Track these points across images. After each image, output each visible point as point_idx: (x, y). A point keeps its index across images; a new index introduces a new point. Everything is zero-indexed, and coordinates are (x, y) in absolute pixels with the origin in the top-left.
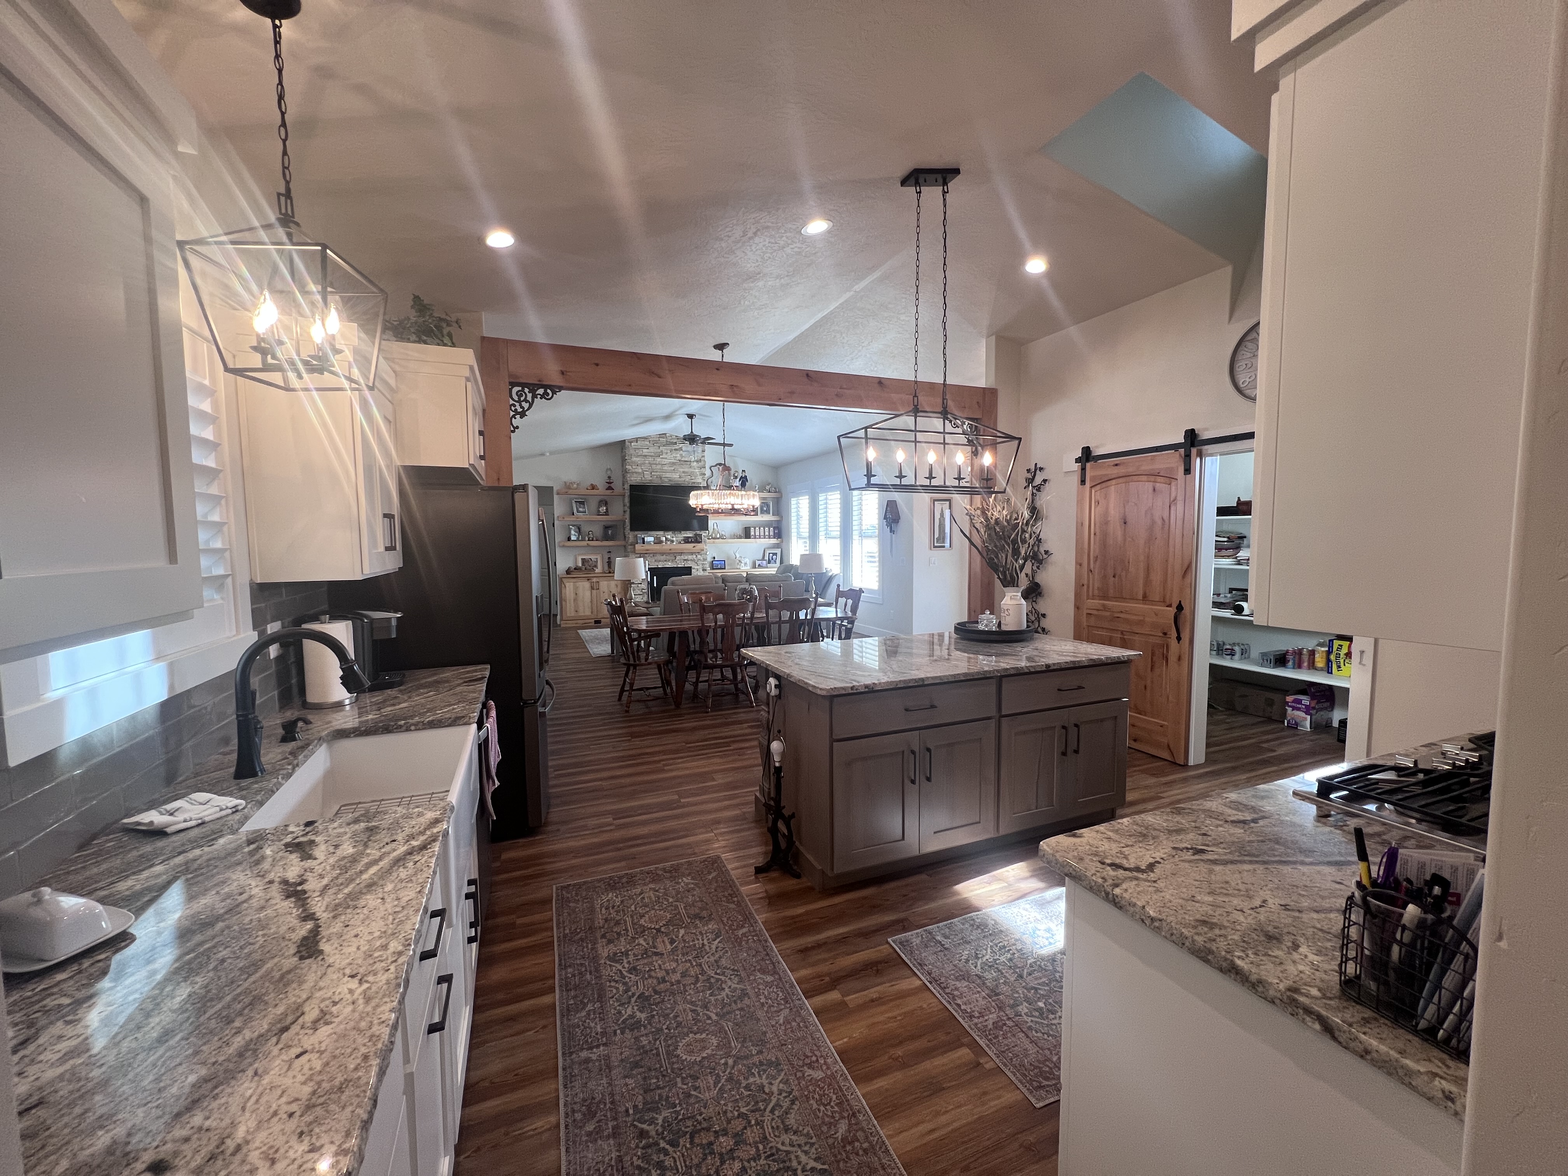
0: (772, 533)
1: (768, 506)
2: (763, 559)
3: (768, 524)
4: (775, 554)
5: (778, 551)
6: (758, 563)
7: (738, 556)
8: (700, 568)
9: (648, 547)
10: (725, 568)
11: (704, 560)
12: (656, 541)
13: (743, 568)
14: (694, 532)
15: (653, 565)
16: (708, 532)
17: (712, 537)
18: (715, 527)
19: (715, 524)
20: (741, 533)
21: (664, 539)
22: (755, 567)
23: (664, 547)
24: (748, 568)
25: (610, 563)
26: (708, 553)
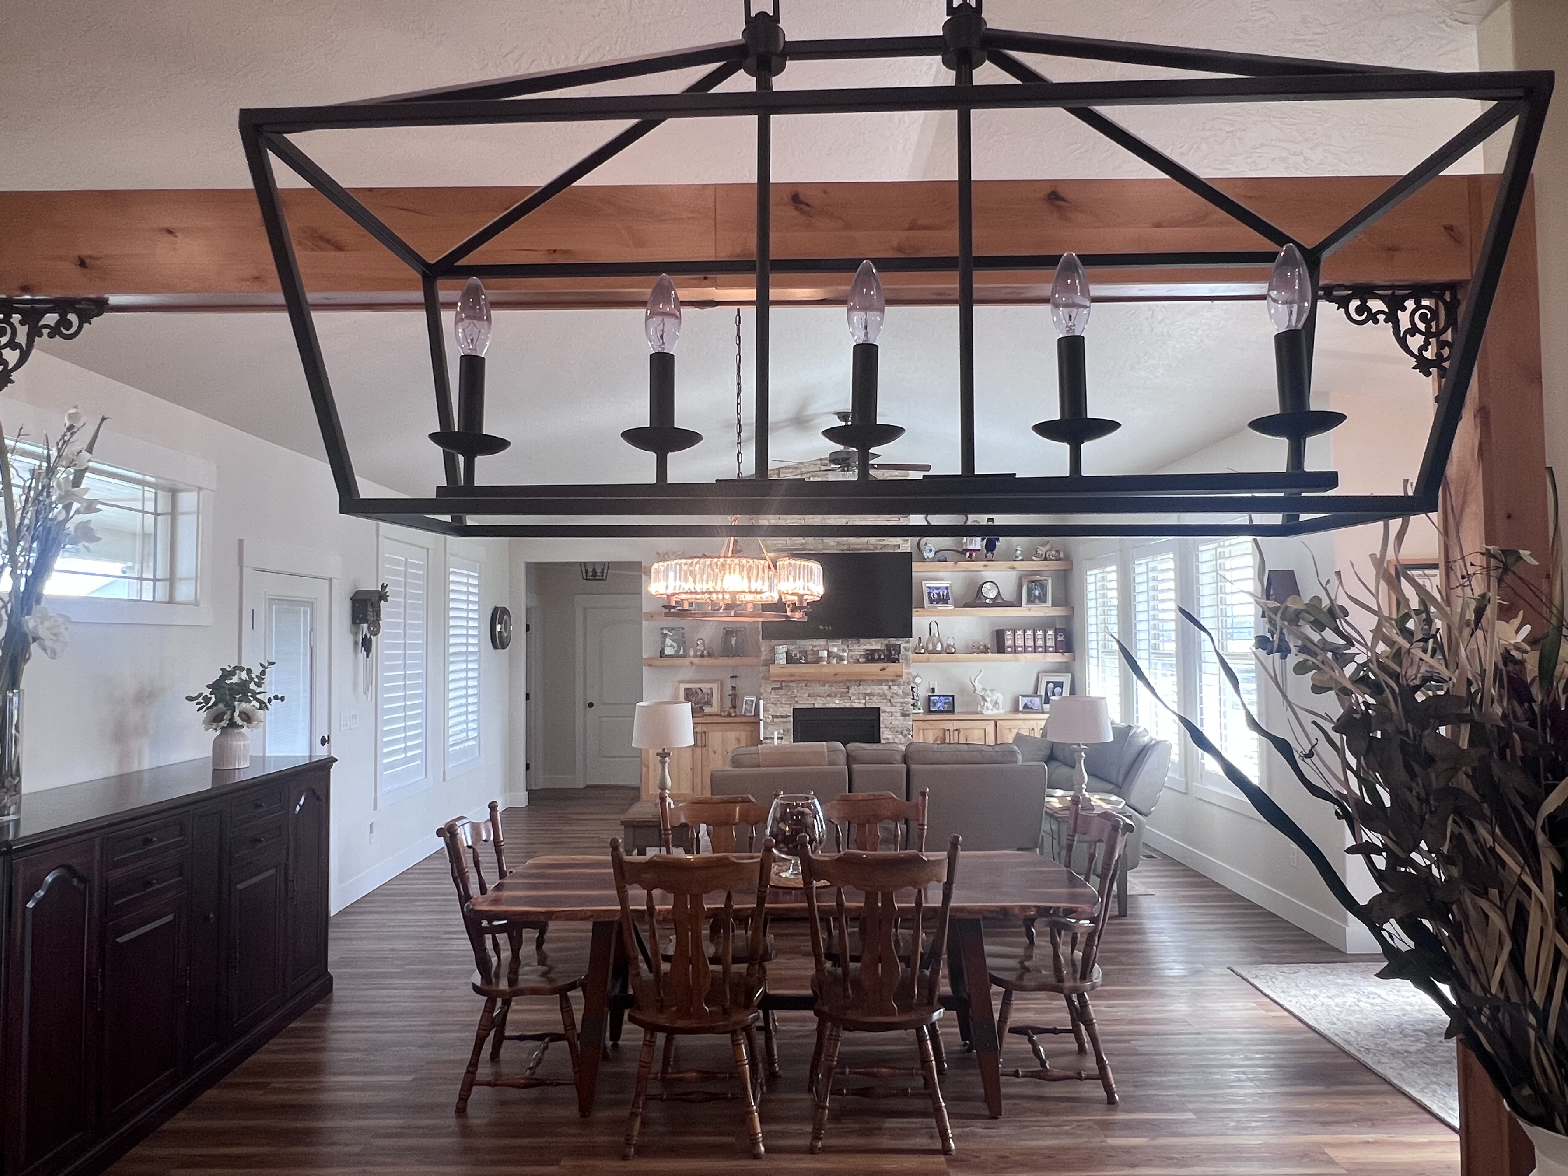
0: (1051, 642)
1: (1044, 588)
2: (1036, 693)
3: (1044, 624)
4: (1060, 684)
5: (1066, 679)
6: (1023, 701)
7: (979, 687)
8: (897, 710)
9: (793, 669)
10: (953, 712)
11: (905, 695)
12: (810, 658)
13: (990, 711)
14: (886, 641)
15: (804, 703)
16: (914, 640)
17: (927, 650)
18: (934, 630)
19: (933, 625)
20: (989, 642)
21: (825, 653)
22: (1016, 710)
23: (825, 668)
24: (1002, 711)
25: (734, 697)
26: (918, 680)
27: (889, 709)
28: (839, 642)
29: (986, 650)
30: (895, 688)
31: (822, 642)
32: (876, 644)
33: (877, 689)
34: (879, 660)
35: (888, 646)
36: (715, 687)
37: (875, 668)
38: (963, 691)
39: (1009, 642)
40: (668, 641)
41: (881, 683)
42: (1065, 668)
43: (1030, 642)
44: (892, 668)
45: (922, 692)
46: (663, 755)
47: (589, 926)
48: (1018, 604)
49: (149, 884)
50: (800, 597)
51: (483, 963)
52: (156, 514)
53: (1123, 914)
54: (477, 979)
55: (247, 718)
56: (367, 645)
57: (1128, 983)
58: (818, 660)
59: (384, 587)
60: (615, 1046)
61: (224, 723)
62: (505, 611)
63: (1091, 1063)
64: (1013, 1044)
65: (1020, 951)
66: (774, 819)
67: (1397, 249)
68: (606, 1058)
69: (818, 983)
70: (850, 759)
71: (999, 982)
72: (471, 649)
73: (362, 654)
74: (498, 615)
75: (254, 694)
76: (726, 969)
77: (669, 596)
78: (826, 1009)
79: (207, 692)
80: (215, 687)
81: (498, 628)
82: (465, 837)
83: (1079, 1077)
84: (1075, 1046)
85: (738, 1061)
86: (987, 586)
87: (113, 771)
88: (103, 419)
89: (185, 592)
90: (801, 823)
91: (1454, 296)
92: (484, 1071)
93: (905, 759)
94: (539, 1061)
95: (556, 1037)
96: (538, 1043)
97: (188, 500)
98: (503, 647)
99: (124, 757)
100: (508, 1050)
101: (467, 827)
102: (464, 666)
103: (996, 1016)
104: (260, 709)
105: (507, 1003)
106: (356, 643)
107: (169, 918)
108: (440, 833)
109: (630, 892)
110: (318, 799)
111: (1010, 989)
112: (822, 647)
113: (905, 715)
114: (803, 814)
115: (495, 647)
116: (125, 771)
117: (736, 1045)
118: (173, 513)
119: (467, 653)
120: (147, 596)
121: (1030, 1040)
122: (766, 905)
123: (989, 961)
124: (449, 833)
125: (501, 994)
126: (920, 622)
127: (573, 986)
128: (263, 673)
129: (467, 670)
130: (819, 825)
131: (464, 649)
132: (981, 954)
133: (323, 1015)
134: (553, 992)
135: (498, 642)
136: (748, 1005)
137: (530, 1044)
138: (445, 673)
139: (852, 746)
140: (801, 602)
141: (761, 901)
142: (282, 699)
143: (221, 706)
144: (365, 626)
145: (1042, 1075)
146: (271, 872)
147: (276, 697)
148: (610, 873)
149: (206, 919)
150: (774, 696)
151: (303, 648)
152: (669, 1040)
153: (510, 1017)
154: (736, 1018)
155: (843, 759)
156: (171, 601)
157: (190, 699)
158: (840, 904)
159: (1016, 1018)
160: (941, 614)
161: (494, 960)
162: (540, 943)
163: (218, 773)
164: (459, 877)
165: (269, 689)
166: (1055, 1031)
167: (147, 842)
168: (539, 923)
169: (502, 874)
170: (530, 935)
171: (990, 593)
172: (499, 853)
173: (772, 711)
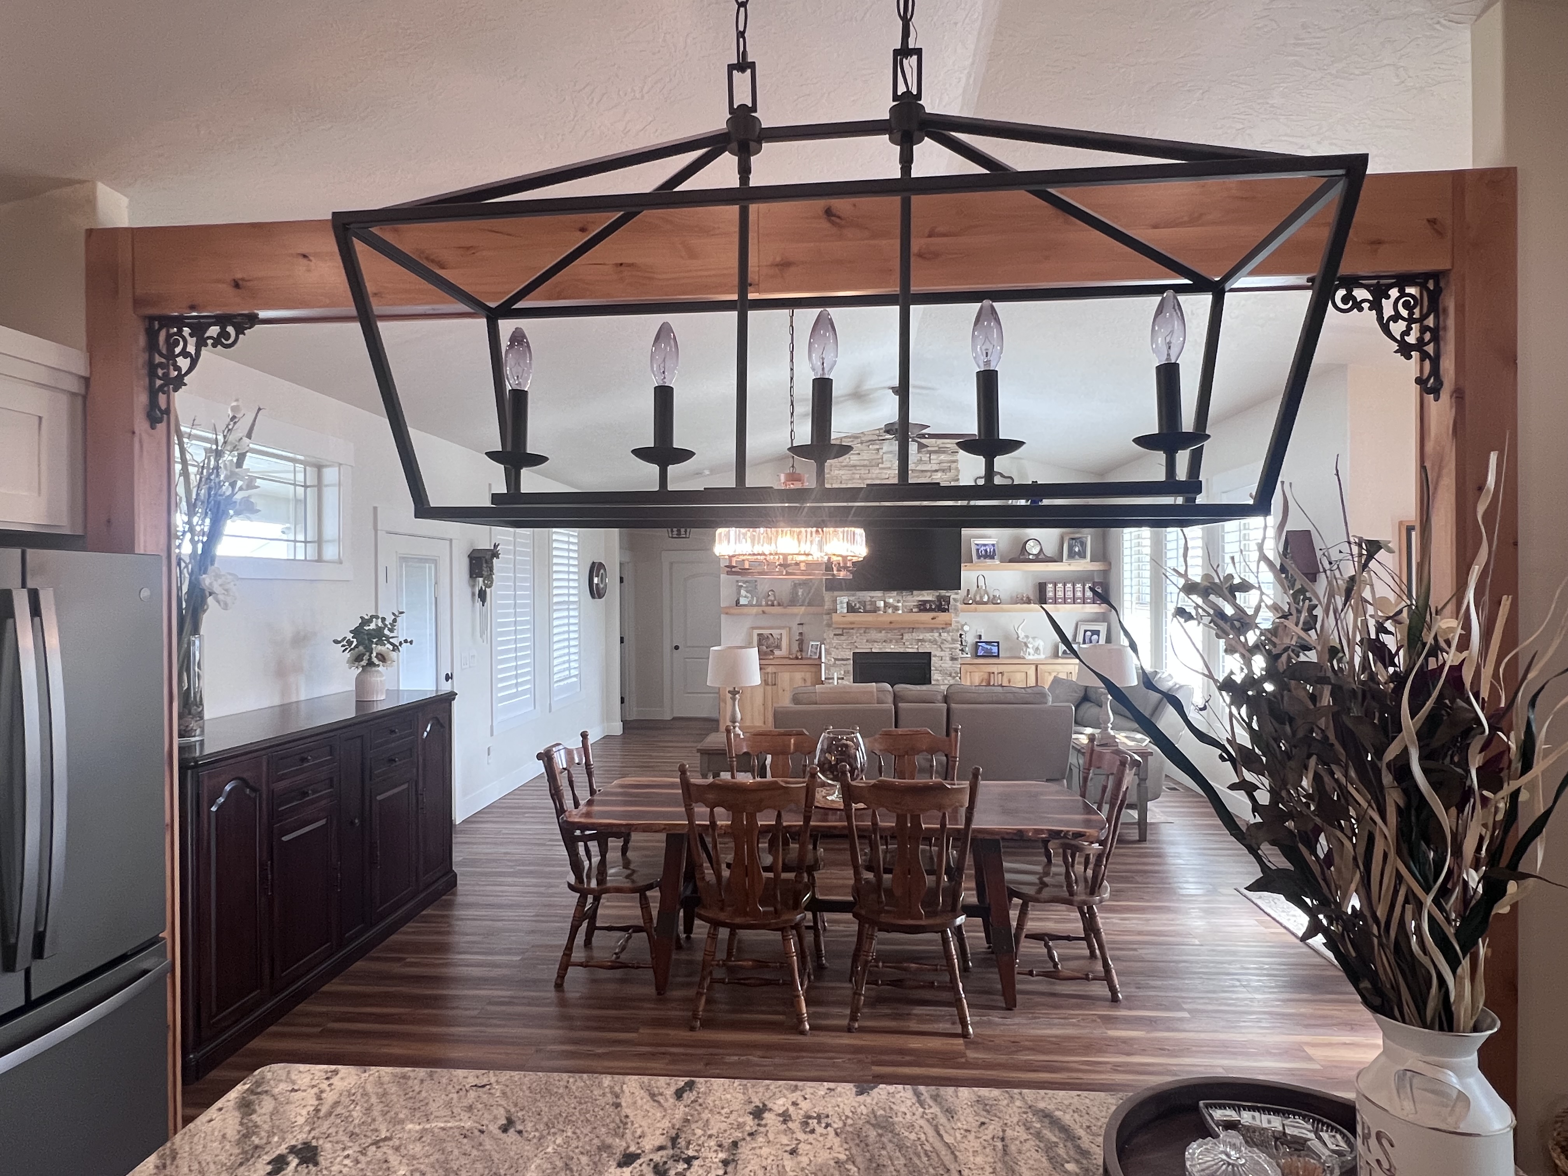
0: (1089, 594)
1: (1083, 544)
3: (1083, 578)
4: (1097, 633)
7: (1022, 635)
8: (946, 655)
9: (852, 617)
10: (998, 656)
11: (954, 641)
12: (868, 608)
13: (1031, 657)
14: (937, 593)
15: (864, 648)
16: (962, 592)
17: (975, 601)
18: (981, 583)
19: (981, 578)
20: (1031, 593)
21: (882, 604)
22: (1056, 655)
23: (882, 618)
24: (1042, 656)
25: (801, 642)
26: (966, 628)
27: (939, 653)
28: (895, 593)
29: (1029, 601)
30: (944, 635)
31: (879, 594)
32: (928, 596)
33: (928, 636)
34: (931, 610)
35: (940, 598)
36: (784, 632)
37: (926, 617)
38: (1007, 638)
39: (1050, 594)
40: (743, 592)
41: (932, 630)
42: (1102, 618)
43: (1069, 594)
44: (942, 617)
45: (970, 639)
46: (734, 693)
47: (663, 836)
48: (1058, 559)
49: (305, 794)
50: (845, 558)
51: (576, 865)
52: (305, 486)
53: (1143, 839)
54: (572, 879)
55: (382, 658)
56: (482, 596)
57: (1141, 899)
58: (875, 610)
59: (496, 546)
60: (688, 938)
61: (364, 663)
62: (601, 565)
63: (1099, 967)
64: (1028, 949)
65: (1039, 869)
66: (822, 750)
67: (1379, 242)
68: (679, 947)
69: (857, 890)
70: (896, 699)
71: (1019, 895)
72: (572, 599)
73: (479, 603)
74: (596, 569)
75: (388, 638)
76: (777, 876)
77: (731, 557)
78: (863, 912)
79: (350, 636)
80: (356, 632)
81: (596, 580)
82: (560, 760)
83: (1087, 978)
84: (1087, 952)
85: (787, 954)
86: (1031, 543)
87: (277, 702)
88: (259, 409)
89: (330, 552)
90: (845, 753)
91: (1437, 284)
92: (578, 955)
93: (946, 699)
94: (623, 948)
95: (638, 929)
96: (623, 933)
97: (330, 475)
98: (600, 597)
99: (285, 690)
100: (598, 938)
101: (562, 752)
102: (565, 613)
103: (1014, 924)
104: (393, 650)
105: (597, 899)
106: (473, 594)
107: (322, 822)
108: (539, 757)
109: (696, 809)
110: (442, 726)
111: (1026, 900)
112: (879, 598)
113: (953, 659)
114: (847, 746)
115: (593, 596)
116: (286, 702)
117: (785, 939)
118: (319, 485)
119: (569, 603)
120: (300, 556)
121: (1046, 945)
122: (812, 823)
123: (1008, 876)
124: (546, 757)
125: (591, 891)
126: (969, 575)
127: (650, 887)
128: (395, 621)
129: (569, 617)
130: (861, 757)
131: (566, 599)
132: (1000, 870)
133: (450, 905)
134: (633, 891)
135: (596, 592)
136: (796, 906)
137: (619, 934)
138: (550, 620)
139: (899, 687)
140: (845, 563)
141: (807, 819)
142: (411, 642)
143: (361, 648)
144: (481, 579)
145: (1053, 975)
146: (405, 786)
147: (406, 641)
148: (678, 794)
149: (352, 823)
150: (835, 641)
151: (429, 598)
152: (732, 934)
153: (599, 911)
154: (785, 917)
155: (890, 699)
156: (320, 560)
157: (336, 642)
158: (875, 824)
159: (1031, 926)
160: (989, 568)
161: (586, 864)
162: (624, 850)
163: (361, 704)
164: (556, 794)
165: (401, 633)
166: (1068, 938)
167: (304, 760)
168: (624, 833)
169: (592, 792)
170: (615, 844)
171: (1033, 549)
172: (590, 774)
173: (835, 654)
